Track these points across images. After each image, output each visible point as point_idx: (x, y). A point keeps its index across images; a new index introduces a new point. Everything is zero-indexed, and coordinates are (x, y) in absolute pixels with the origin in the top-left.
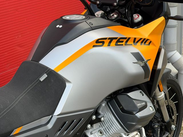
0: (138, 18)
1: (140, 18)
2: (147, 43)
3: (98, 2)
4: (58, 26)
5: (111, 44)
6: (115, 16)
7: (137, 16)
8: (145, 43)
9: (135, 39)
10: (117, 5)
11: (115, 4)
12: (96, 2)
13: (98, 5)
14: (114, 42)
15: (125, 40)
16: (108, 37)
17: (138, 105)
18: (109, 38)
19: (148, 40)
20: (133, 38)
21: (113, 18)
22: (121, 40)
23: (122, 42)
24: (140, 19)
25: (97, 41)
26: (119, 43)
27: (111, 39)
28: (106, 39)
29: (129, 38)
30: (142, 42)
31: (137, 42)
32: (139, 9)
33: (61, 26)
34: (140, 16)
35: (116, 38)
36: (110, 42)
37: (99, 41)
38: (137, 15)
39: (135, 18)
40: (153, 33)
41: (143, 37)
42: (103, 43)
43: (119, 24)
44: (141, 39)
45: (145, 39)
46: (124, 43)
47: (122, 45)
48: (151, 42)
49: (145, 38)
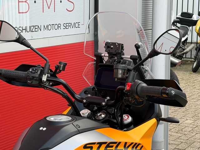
0: (128, 119)
1: (130, 119)
2: (139, 148)
3: (85, 101)
4: (41, 128)
5: (100, 149)
6: (103, 116)
7: (127, 117)
8: (136, 147)
9: (126, 143)
11: (104, 104)
12: (82, 100)
13: (84, 104)
14: (103, 147)
15: (115, 145)
16: (97, 141)
18: (98, 143)
19: (139, 144)
20: (124, 142)
21: (101, 118)
22: (110, 145)
23: (112, 147)
24: (130, 121)
25: (85, 146)
26: (108, 149)
27: (100, 144)
28: (94, 143)
29: (120, 143)
30: (133, 147)
31: (128, 147)
32: (128, 109)
33: (45, 129)
34: (130, 116)
35: (105, 143)
36: (99, 147)
37: (88, 146)
38: (127, 115)
39: (125, 119)
40: (145, 136)
41: (135, 142)
42: (92, 148)
43: (108, 126)
44: (132, 143)
45: (136, 144)
46: (114, 148)
48: (142, 146)
49: (136, 142)
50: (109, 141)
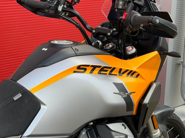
0: (131, 50)
1: (134, 50)
2: (135, 75)
3: (94, 31)
4: (43, 49)
5: (94, 72)
6: (110, 46)
7: (131, 48)
8: (132, 75)
9: (121, 70)
10: (111, 35)
11: (109, 34)
12: (92, 30)
13: (94, 34)
14: (97, 70)
15: (109, 70)
16: (91, 64)
17: (115, 137)
18: (92, 66)
19: (135, 72)
21: (108, 48)
22: (104, 69)
23: (107, 71)
24: (134, 52)
25: (79, 67)
26: (102, 72)
27: (94, 67)
28: (88, 66)
29: (114, 68)
30: (129, 74)
31: (124, 73)
32: (137, 42)
33: (46, 49)
34: (134, 48)
35: (99, 67)
36: (93, 70)
37: (81, 67)
38: (132, 47)
39: (129, 50)
40: (142, 66)
41: (130, 69)
42: (85, 69)
43: (109, 54)
44: (127, 70)
45: (131, 71)
46: (108, 73)
47: (106, 74)
48: (139, 75)
49: (132, 70)
50: (103, 65)
